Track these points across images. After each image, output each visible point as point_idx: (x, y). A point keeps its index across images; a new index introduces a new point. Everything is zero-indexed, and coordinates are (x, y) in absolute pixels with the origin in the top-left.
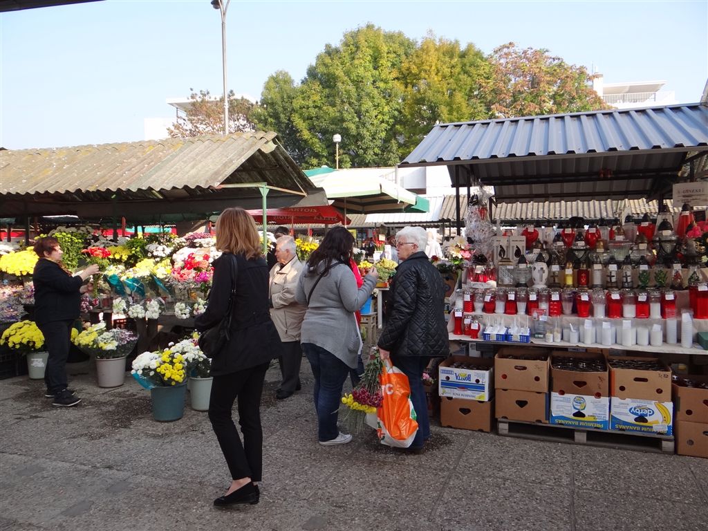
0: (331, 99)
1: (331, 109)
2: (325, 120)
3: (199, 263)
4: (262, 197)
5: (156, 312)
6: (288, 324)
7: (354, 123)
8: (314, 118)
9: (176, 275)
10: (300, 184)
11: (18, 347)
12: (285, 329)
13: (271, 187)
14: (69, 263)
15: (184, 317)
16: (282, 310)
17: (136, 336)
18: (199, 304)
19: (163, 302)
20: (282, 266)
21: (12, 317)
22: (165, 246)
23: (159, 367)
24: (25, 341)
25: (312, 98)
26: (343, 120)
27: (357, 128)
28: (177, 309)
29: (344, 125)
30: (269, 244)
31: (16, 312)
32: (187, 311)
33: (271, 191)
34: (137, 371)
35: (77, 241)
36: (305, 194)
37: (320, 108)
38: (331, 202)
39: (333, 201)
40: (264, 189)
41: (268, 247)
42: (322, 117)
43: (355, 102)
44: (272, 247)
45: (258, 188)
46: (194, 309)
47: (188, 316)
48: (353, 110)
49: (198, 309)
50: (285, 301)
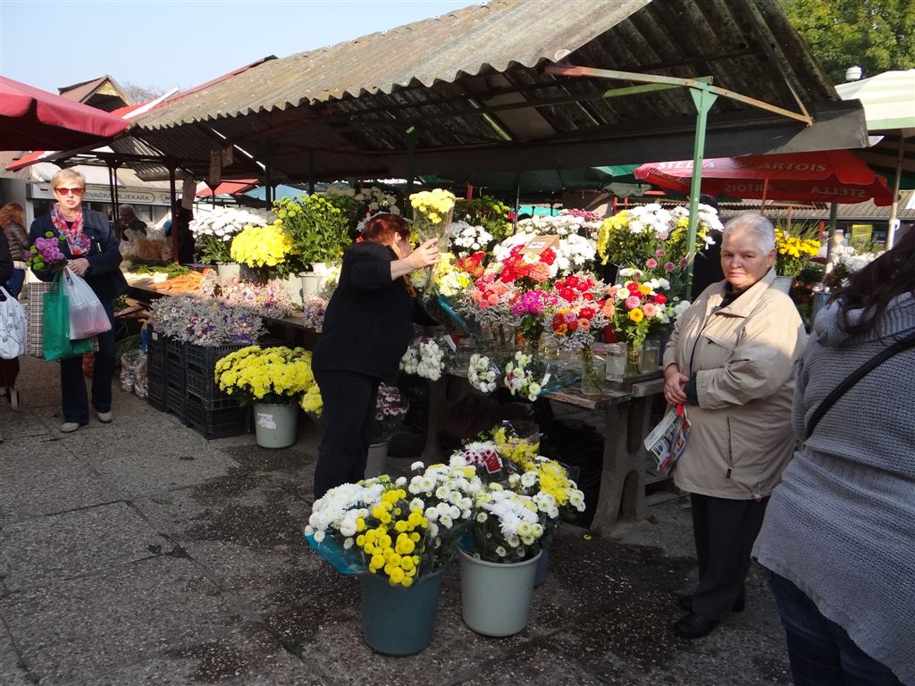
0: (850, 10)
1: (847, 28)
2: (834, 47)
3: (529, 268)
4: (694, 115)
5: (435, 368)
6: (735, 455)
7: (887, 48)
8: (814, 46)
9: (475, 292)
10: (798, 93)
11: (230, 391)
12: (725, 467)
13: (723, 92)
14: (323, 250)
15: (484, 388)
16: (724, 416)
17: (404, 407)
18: (516, 364)
19: (453, 346)
20: (732, 293)
21: (244, 336)
22: (481, 229)
23: (364, 533)
24: (241, 383)
25: (815, 13)
26: (866, 44)
27: (892, 57)
28: (471, 369)
29: (869, 53)
30: (702, 235)
31: (249, 329)
32: (492, 374)
33: (721, 101)
34: (315, 529)
35: (334, 210)
36: (807, 119)
37: (827, 28)
38: (874, 141)
39: (882, 137)
40: (704, 96)
41: (700, 240)
42: (830, 43)
43: (895, 12)
44: (710, 241)
45: (686, 89)
46: (504, 375)
47: (492, 386)
48: (888, 26)
49: (512, 375)
50: (734, 392)
